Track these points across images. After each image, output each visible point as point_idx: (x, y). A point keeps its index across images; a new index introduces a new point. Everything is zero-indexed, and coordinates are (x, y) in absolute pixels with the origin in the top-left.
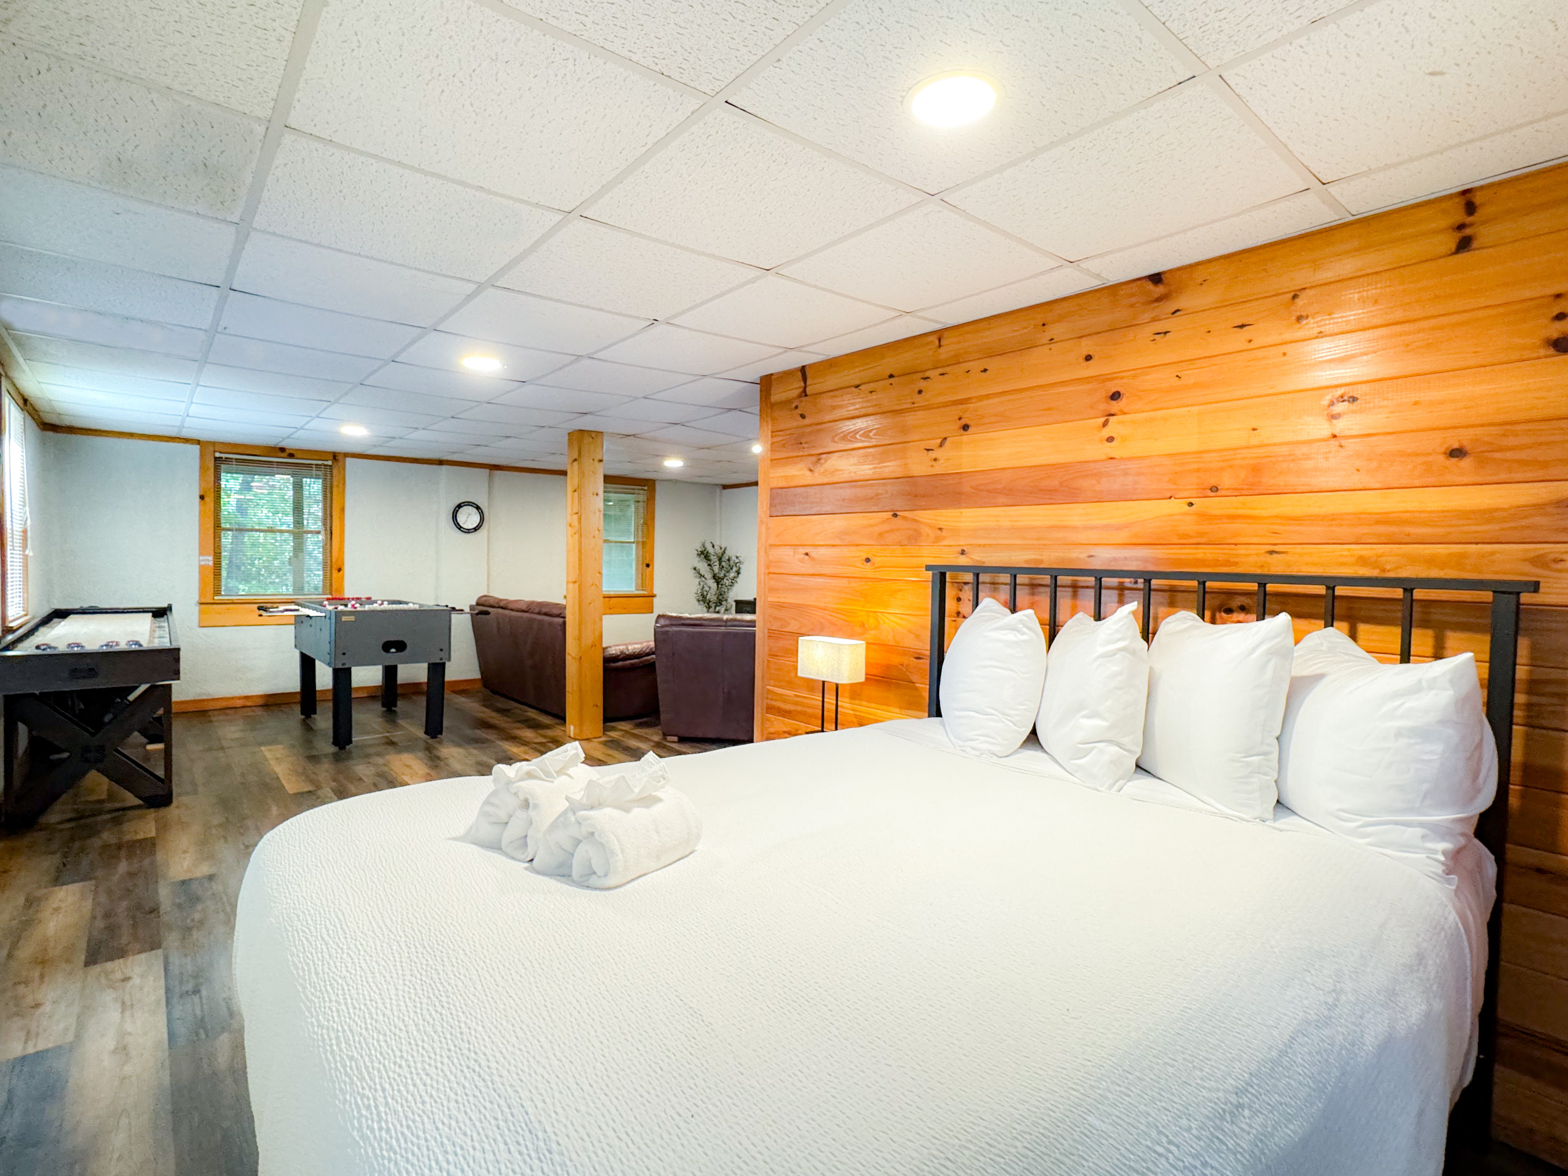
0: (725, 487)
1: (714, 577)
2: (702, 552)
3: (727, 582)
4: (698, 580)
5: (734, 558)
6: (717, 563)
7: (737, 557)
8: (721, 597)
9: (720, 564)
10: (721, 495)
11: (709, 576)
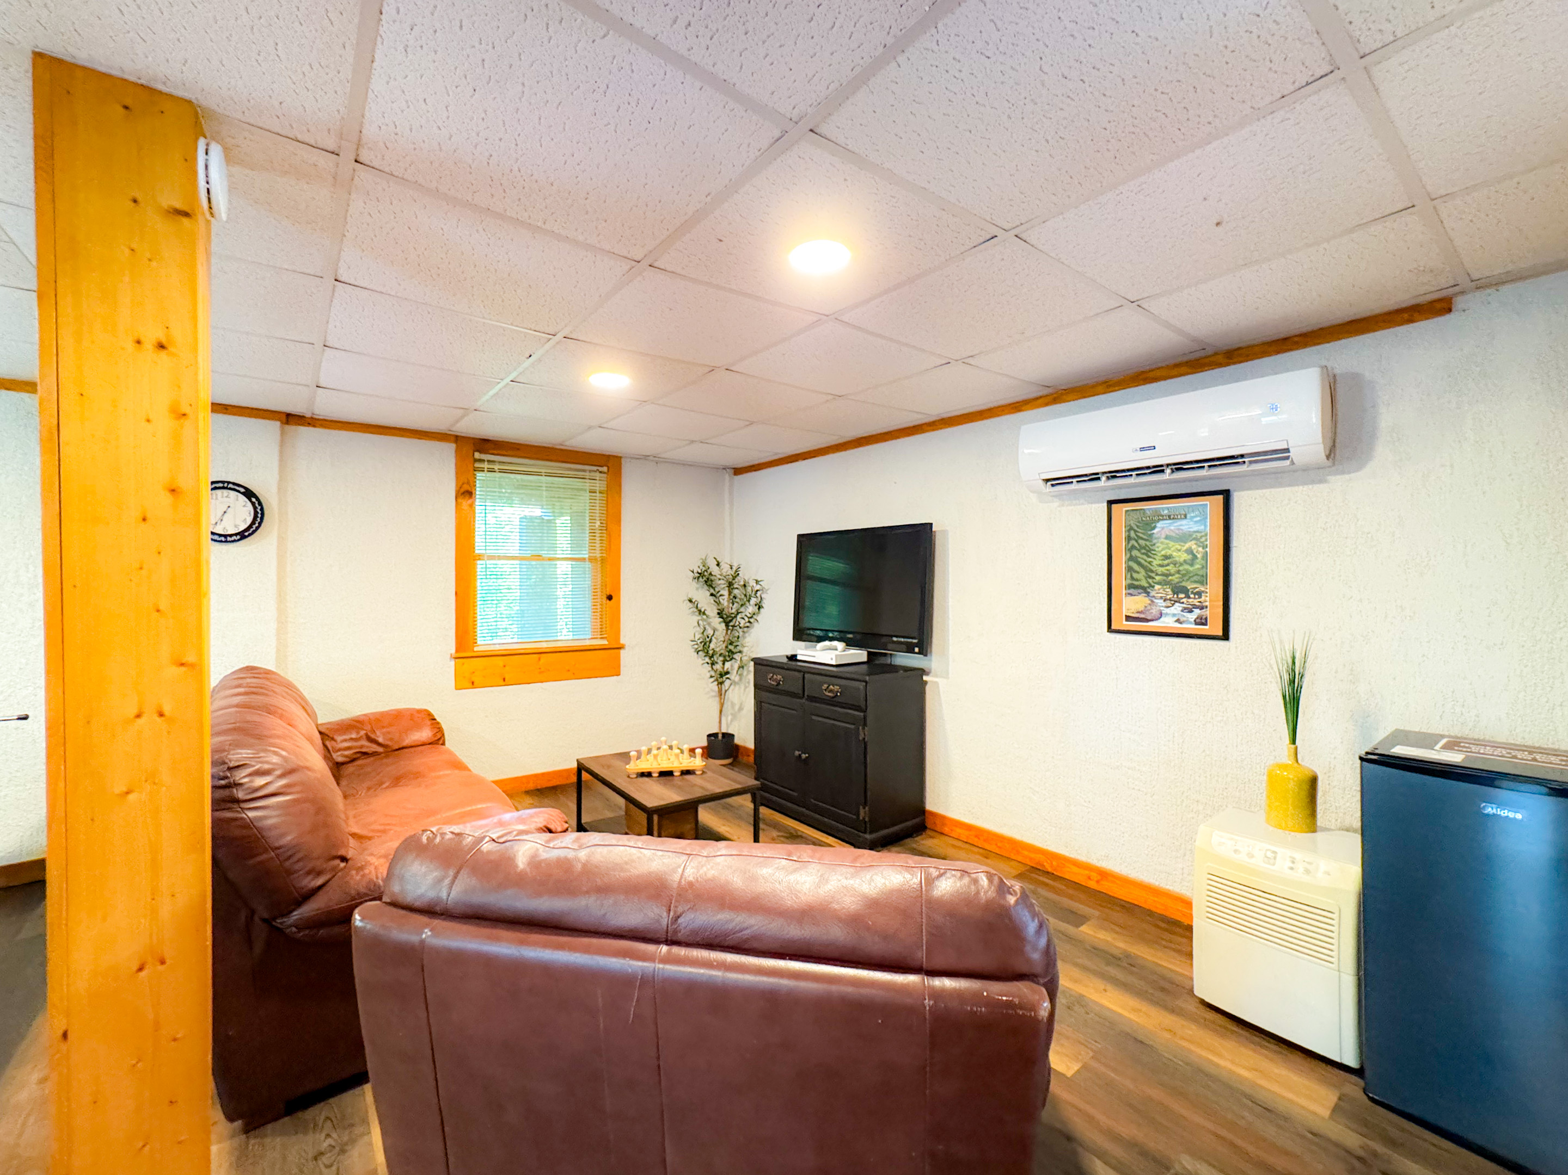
0: (738, 471)
1: (720, 614)
2: (701, 574)
3: (742, 622)
4: (697, 618)
5: (752, 583)
6: (726, 593)
7: (757, 582)
8: (731, 647)
9: (730, 593)
10: (731, 486)
11: (712, 611)
